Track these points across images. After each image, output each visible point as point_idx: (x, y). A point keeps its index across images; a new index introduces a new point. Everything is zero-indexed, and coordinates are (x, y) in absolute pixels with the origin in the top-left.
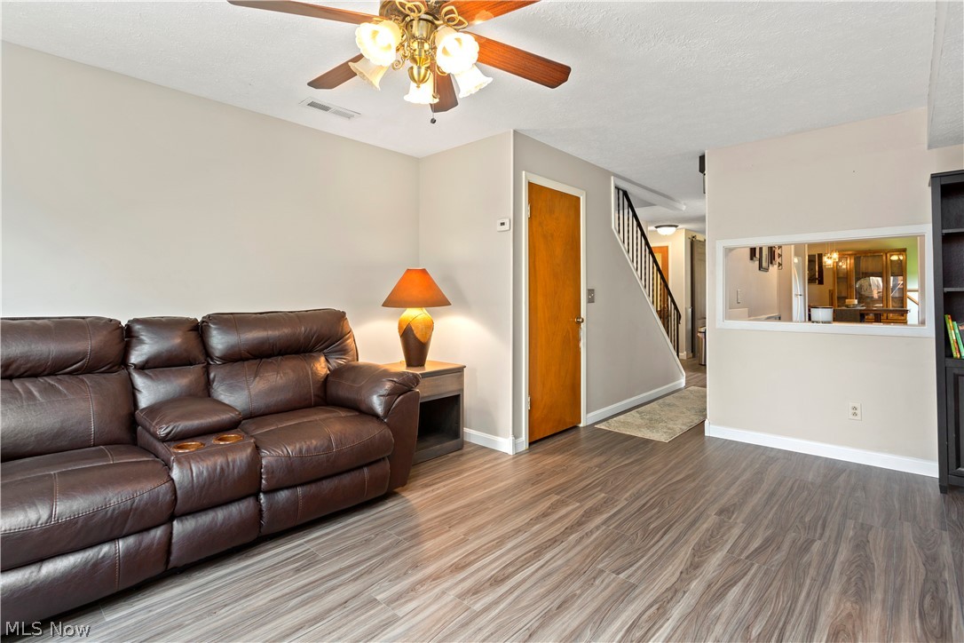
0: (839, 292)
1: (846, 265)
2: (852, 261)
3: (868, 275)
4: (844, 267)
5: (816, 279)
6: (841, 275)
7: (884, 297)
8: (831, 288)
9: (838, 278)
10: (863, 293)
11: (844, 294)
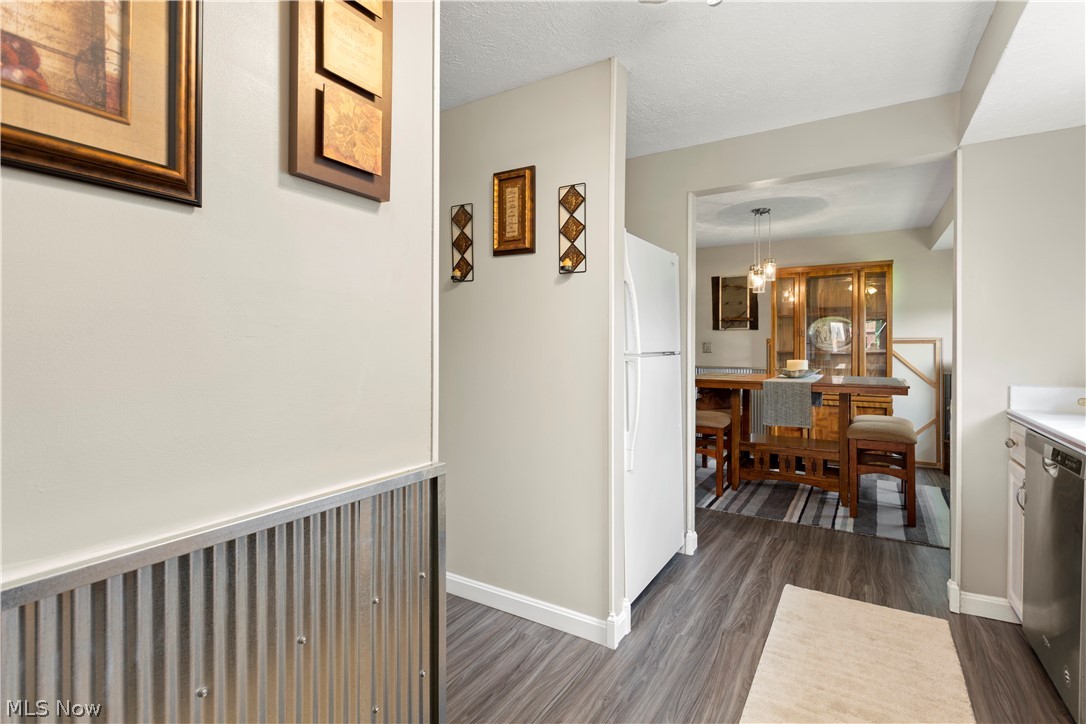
0: (783, 343)
1: (794, 295)
2: (803, 288)
3: (825, 312)
4: (791, 299)
5: (746, 320)
6: (785, 313)
7: (853, 354)
8: (770, 337)
9: (781, 318)
10: (819, 345)
11: (789, 348)
